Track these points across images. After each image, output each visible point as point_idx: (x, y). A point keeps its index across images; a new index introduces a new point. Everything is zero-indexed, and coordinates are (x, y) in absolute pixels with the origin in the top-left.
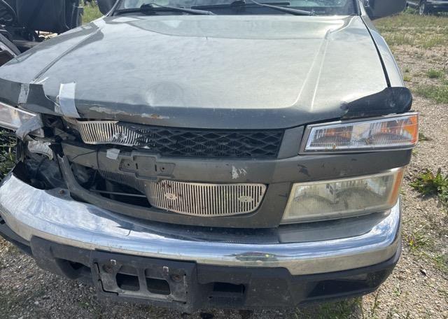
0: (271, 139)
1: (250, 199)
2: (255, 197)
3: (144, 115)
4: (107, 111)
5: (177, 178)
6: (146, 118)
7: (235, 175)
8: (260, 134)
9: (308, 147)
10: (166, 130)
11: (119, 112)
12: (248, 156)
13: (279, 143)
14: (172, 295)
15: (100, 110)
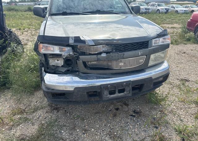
0: (146, 44)
1: (142, 60)
2: (143, 60)
3: (115, 41)
4: (103, 42)
5: (125, 58)
6: (115, 42)
7: (140, 54)
8: (143, 42)
9: (153, 45)
10: (121, 45)
11: (107, 42)
12: (141, 49)
13: (148, 44)
14: (125, 92)
15: (101, 42)
